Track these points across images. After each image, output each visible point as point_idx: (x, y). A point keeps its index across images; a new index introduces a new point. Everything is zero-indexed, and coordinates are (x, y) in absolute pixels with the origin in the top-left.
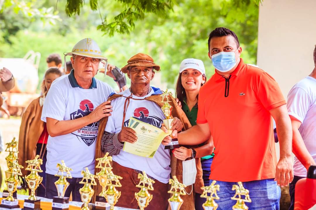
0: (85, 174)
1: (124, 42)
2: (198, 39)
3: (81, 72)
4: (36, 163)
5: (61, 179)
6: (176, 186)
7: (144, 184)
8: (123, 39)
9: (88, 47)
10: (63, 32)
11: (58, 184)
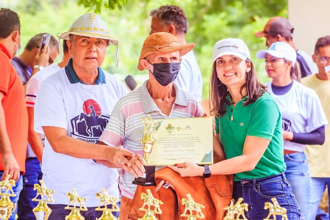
0: (72, 197)
1: (113, 20)
2: (210, 13)
3: (81, 60)
4: (7, 185)
5: (41, 205)
6: (191, 207)
7: (149, 207)
8: (111, 15)
9: (91, 23)
10: (32, 9)
11: (37, 211)
